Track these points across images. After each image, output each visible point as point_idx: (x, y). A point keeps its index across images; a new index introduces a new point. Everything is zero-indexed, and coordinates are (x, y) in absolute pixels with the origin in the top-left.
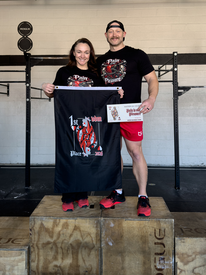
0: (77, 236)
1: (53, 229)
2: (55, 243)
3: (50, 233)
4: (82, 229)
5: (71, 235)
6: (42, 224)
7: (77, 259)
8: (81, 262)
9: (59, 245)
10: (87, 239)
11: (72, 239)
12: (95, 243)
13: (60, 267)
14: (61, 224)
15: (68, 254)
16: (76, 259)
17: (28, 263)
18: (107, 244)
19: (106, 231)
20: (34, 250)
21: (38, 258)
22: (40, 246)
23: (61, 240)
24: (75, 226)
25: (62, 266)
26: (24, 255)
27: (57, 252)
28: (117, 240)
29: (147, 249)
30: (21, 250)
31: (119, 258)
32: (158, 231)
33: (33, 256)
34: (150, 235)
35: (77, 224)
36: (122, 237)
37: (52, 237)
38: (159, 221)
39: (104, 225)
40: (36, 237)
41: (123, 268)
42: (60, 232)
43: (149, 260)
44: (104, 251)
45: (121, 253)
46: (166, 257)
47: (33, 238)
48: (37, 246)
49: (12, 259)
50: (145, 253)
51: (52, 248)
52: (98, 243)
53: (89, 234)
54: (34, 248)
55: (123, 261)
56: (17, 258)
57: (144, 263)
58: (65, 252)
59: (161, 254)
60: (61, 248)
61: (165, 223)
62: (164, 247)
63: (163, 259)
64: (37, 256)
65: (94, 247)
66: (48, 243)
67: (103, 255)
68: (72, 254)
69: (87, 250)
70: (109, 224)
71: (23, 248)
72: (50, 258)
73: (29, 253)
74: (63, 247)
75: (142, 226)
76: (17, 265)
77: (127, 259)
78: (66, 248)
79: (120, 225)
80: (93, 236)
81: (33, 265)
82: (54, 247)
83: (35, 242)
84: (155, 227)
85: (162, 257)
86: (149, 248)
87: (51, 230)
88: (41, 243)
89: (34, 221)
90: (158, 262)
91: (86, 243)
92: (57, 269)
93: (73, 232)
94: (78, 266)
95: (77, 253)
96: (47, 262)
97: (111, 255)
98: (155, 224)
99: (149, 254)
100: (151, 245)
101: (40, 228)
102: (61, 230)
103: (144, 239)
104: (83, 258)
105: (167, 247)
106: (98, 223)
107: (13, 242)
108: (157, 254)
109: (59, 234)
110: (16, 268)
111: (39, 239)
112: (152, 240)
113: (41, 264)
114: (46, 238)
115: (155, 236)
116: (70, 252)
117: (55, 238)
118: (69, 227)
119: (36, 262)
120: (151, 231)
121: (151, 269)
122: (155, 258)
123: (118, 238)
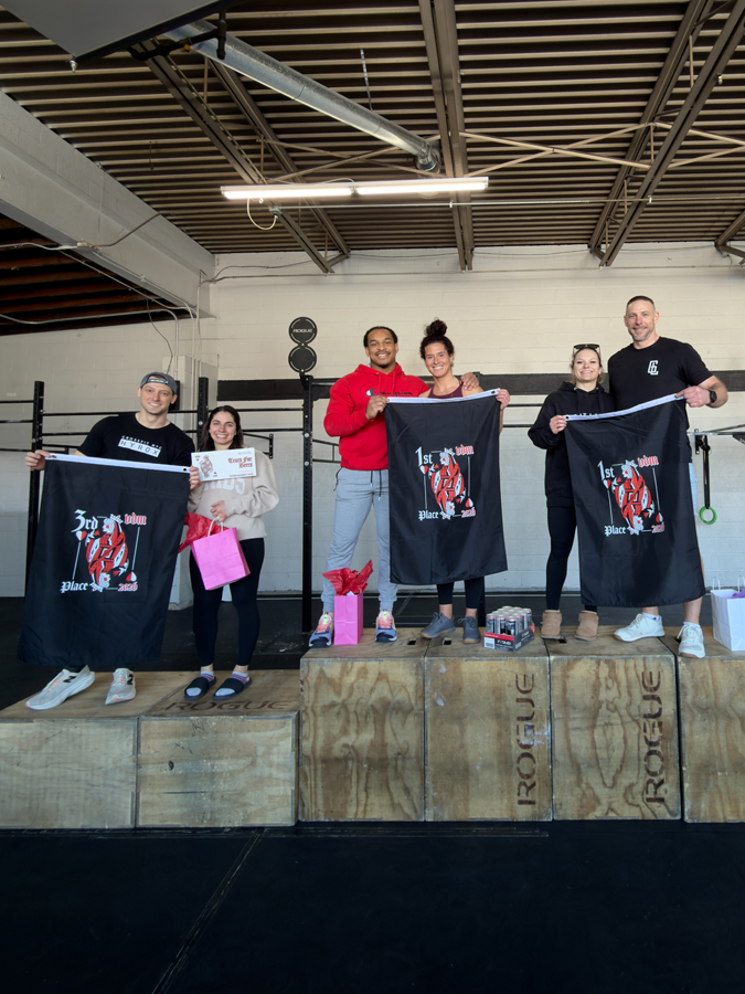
0: (383, 691)
1: (341, 679)
2: (344, 705)
3: (335, 686)
4: (391, 678)
5: (372, 690)
6: (322, 671)
7: (383, 732)
8: (389, 738)
9: (352, 708)
10: (401, 696)
11: (374, 697)
12: (413, 702)
13: (353, 747)
14: (355, 670)
15: (366, 723)
16: (381, 732)
17: (297, 742)
18: (435, 703)
19: (432, 681)
20: (308, 719)
21: (315, 732)
22: (318, 710)
23: (354, 698)
24: (380, 674)
25: (357, 745)
26: (290, 727)
27: (348, 721)
28: (451, 695)
29: (503, 710)
30: (285, 717)
31: (456, 728)
32: (521, 678)
33: (305, 730)
34: (509, 686)
35: (382, 669)
36: (460, 689)
37: (339, 694)
38: (524, 661)
39: (429, 669)
40: (312, 694)
41: (462, 746)
42: (352, 685)
43: (507, 729)
44: (429, 716)
45: (459, 719)
46: (536, 725)
47: (306, 697)
48: (313, 711)
49: (269, 734)
50: (500, 717)
51: (339, 713)
52: (420, 702)
53: (404, 687)
54: (307, 714)
55: (463, 732)
56: (277, 733)
57: (499, 735)
58: (361, 719)
59: (527, 719)
60: (355, 712)
61: (534, 664)
62: (533, 706)
63: (532, 727)
64: (312, 729)
65: (412, 709)
66: (333, 705)
67: (429, 723)
68: (375, 723)
69: (400, 715)
70: (438, 668)
71: (289, 714)
72: (335, 731)
73: (299, 723)
74: (358, 712)
75: (495, 670)
76: (277, 745)
77: (469, 729)
78: (364, 713)
79: (457, 669)
80: (411, 689)
81: (306, 745)
82: (343, 712)
83: (310, 704)
84: (517, 671)
85: (529, 723)
86: (507, 709)
87: (337, 681)
88: (320, 704)
89: (308, 666)
90: (522, 733)
91: (398, 702)
92: (347, 751)
93: (375, 683)
94: (384, 745)
95: (383, 721)
96: (330, 740)
97: (442, 723)
98: (517, 666)
99: (508, 719)
100: (511, 702)
101: (319, 678)
102: (356, 681)
103: (498, 693)
104: (393, 730)
105: (537, 706)
106: (419, 666)
107: (270, 706)
108: (520, 719)
109: (351, 688)
110: (275, 750)
111: (316, 697)
112: (512, 694)
113: (320, 743)
114: (329, 696)
115: (518, 687)
116: (370, 720)
117: (344, 695)
118: (370, 676)
119: (311, 740)
120: (509, 678)
121: (510, 746)
122: (518, 727)
123: (454, 692)
